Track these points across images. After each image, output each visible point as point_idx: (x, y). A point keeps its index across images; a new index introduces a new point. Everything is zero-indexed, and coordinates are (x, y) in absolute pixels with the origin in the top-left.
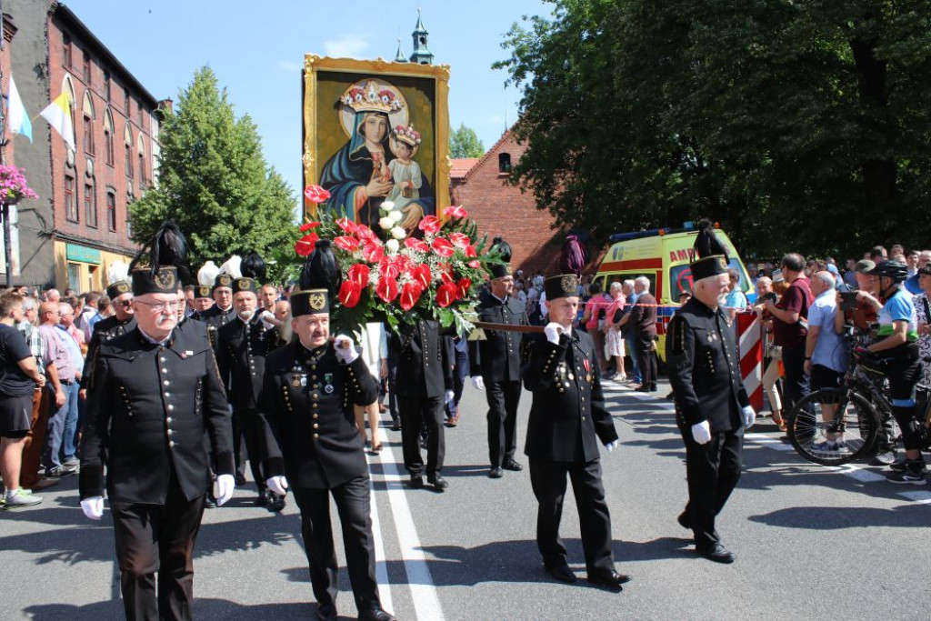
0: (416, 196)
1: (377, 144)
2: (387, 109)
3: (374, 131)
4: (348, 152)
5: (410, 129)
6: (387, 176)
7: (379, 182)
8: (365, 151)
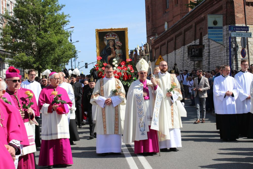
0: (122, 57)
1: (112, 46)
2: (114, 39)
3: (111, 43)
4: (106, 48)
5: (120, 42)
6: (115, 53)
7: (113, 54)
8: (110, 48)
